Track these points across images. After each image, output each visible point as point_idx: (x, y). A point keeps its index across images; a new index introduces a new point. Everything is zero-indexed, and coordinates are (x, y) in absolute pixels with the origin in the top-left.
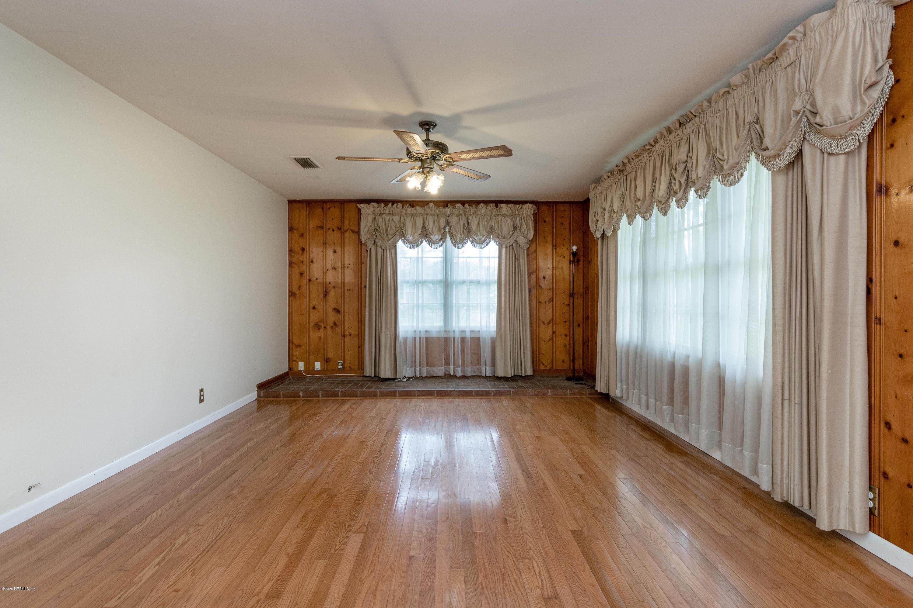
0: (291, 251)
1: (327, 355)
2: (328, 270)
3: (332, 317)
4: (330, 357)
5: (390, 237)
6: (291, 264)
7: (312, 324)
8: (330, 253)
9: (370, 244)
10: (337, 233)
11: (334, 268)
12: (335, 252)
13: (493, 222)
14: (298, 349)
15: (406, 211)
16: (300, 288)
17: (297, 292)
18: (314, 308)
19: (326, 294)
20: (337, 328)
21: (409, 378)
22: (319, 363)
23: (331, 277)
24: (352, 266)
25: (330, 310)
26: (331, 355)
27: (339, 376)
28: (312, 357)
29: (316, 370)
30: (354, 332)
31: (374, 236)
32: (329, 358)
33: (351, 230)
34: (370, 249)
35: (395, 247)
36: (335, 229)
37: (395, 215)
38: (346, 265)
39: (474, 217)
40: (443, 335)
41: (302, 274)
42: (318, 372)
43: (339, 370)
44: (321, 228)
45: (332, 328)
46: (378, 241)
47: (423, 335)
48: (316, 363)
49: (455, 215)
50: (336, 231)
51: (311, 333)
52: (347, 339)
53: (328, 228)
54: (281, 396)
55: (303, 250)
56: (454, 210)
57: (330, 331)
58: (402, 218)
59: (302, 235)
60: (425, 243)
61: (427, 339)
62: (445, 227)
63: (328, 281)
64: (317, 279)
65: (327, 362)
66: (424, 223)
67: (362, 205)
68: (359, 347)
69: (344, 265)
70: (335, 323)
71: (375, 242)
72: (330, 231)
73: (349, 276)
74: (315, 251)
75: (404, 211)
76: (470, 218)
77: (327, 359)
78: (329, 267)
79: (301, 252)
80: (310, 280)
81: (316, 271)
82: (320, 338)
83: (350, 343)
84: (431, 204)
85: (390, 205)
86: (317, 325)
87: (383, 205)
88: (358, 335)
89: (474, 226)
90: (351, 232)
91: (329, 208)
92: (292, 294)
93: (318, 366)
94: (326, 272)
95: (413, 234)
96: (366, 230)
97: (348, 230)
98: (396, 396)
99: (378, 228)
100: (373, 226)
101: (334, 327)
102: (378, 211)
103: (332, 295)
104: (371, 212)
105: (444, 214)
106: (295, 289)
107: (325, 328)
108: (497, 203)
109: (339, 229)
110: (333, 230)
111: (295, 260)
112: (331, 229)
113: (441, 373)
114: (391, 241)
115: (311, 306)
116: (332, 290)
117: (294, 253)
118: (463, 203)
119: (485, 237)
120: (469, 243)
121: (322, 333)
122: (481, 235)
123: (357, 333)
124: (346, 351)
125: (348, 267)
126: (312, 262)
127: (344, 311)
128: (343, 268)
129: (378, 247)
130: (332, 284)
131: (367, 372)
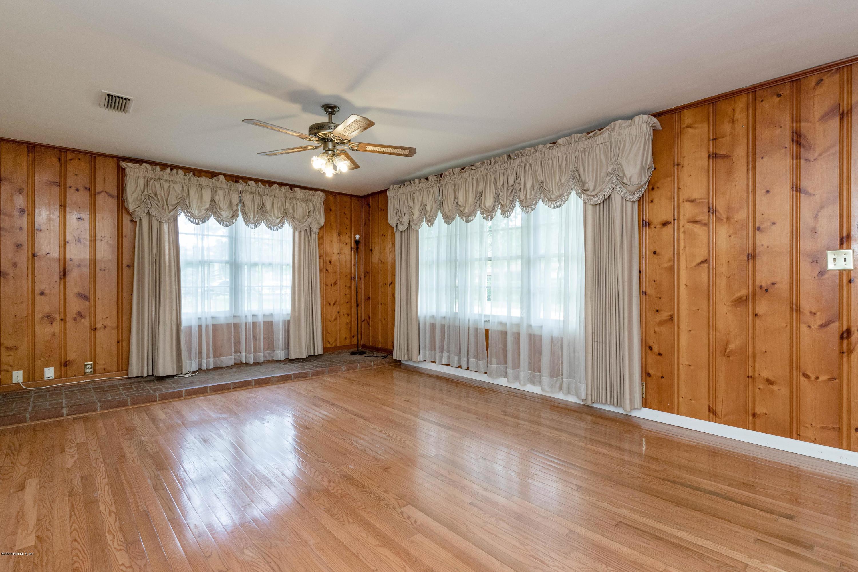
1: (66, 356)
2: (67, 242)
3: (75, 305)
4: (72, 359)
5: (171, 208)
8: (72, 220)
9: (140, 213)
10: (84, 194)
11: (79, 241)
12: (79, 219)
13: (287, 205)
14: (12, 353)
15: (190, 179)
16: (15, 265)
18: (42, 294)
19: (64, 274)
20: (83, 320)
21: (193, 372)
22: (52, 368)
23: (72, 252)
24: (108, 238)
25: (71, 296)
26: (71, 356)
27: (89, 383)
28: (38, 362)
29: (46, 379)
30: (112, 322)
32: (69, 361)
33: (110, 193)
35: (176, 221)
36: (80, 188)
37: (175, 183)
38: (98, 237)
39: (268, 198)
40: (232, 321)
41: (18, 245)
42: (50, 381)
43: (87, 375)
44: (56, 184)
45: (75, 319)
46: (153, 211)
47: (210, 322)
48: (46, 370)
49: (249, 193)
50: (81, 192)
51: (37, 327)
52: (102, 333)
54: (28, 419)
55: (22, 210)
56: (247, 187)
57: (70, 324)
58: (185, 188)
59: (20, 190)
60: (212, 220)
61: (214, 326)
62: (237, 205)
63: (68, 257)
64: (47, 254)
65: (66, 366)
66: (212, 197)
67: (130, 165)
68: (118, 342)
69: (95, 235)
70: (79, 314)
71: (149, 212)
72: (73, 190)
73: (104, 253)
74: (45, 216)
75: (187, 179)
76: (264, 197)
77: (65, 362)
78: (70, 238)
79: (17, 214)
80: (35, 255)
81: (46, 243)
82: (54, 335)
83: (105, 338)
84: (222, 177)
85: (168, 170)
86: (48, 316)
87: (158, 168)
88: (118, 327)
89: (268, 206)
90: (106, 196)
91: (71, 160)
93: (50, 373)
94: (65, 246)
95: (199, 209)
96: (135, 195)
97: (102, 192)
98: (207, 392)
99: (153, 196)
100: (146, 193)
101: (78, 318)
102: (151, 174)
103: (74, 276)
104: (141, 175)
105: (235, 190)
107: (62, 320)
108: (292, 187)
109: (87, 189)
110: (77, 190)
111: (6, 224)
112: (73, 189)
113: (232, 363)
114: (172, 213)
115: (37, 291)
116: (75, 269)
118: (256, 181)
119: (280, 219)
120: (263, 223)
121: (56, 327)
122: (275, 217)
123: (115, 325)
124: (98, 348)
125: (101, 240)
126: (39, 229)
127: (95, 297)
128: (93, 240)
129: (153, 219)
130: (76, 262)
131: (134, 371)
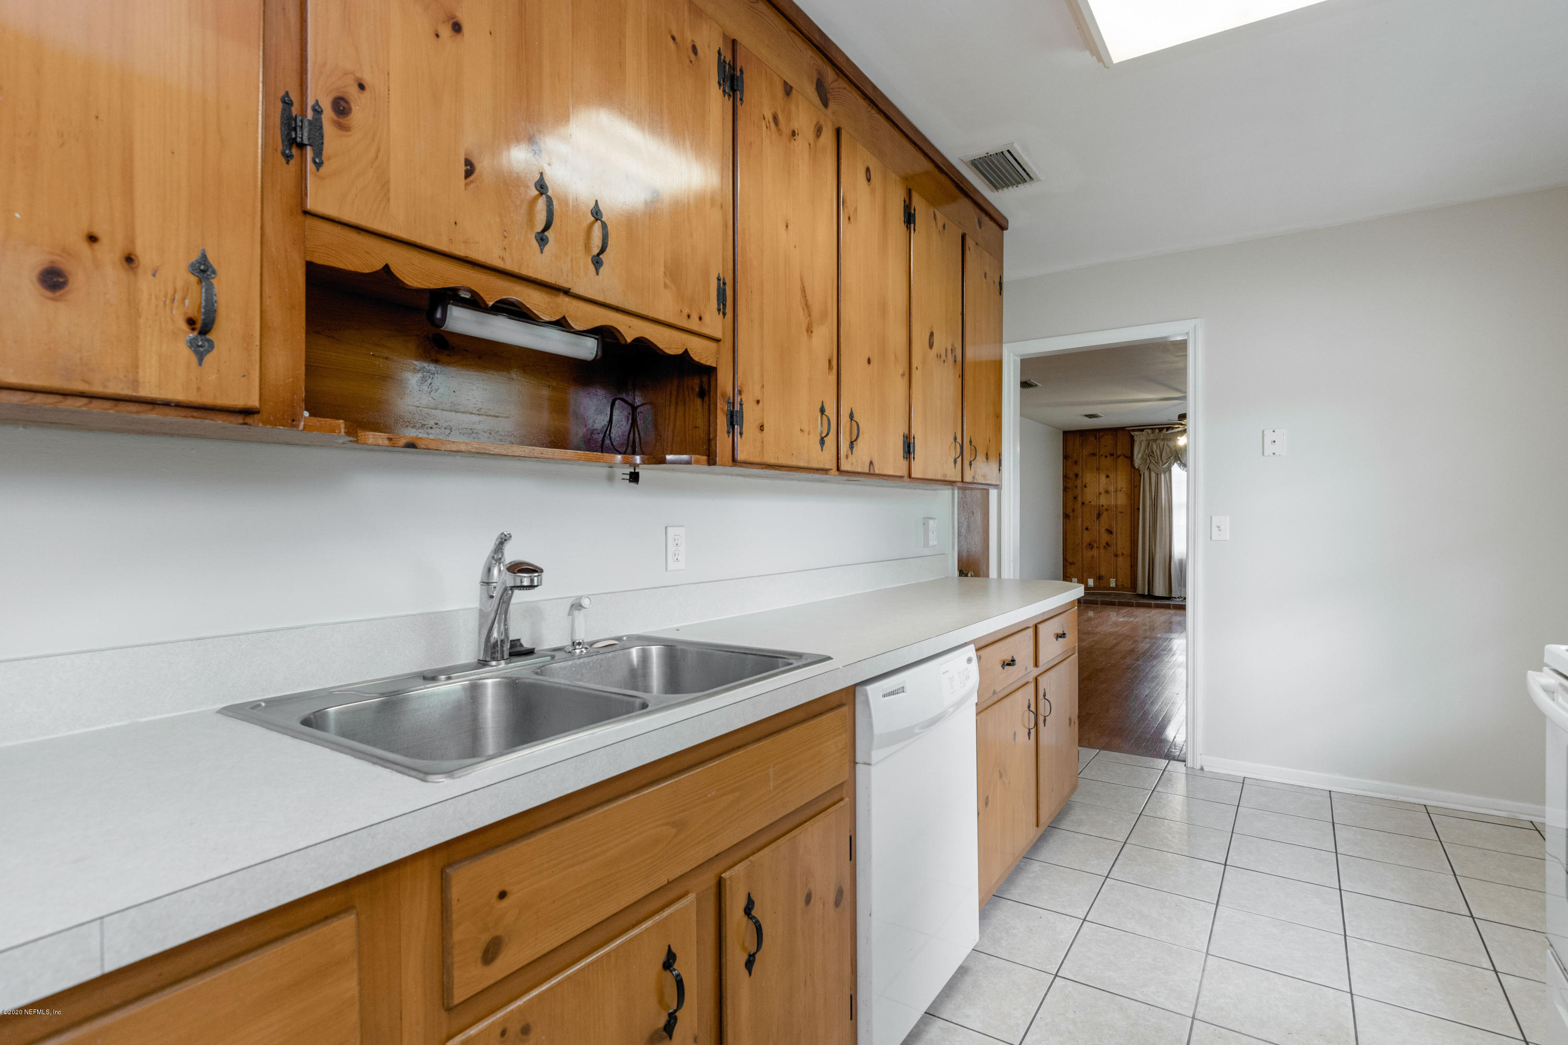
0: (1065, 477)
1: (1099, 572)
2: (1100, 494)
3: (1105, 537)
4: (1103, 575)
5: (1165, 461)
6: (1065, 489)
7: (1085, 544)
8: (1103, 478)
9: (1143, 468)
10: (1109, 459)
11: (1107, 492)
12: (1108, 477)
14: (1072, 566)
16: (1073, 510)
17: (1071, 514)
18: (1087, 529)
19: (1099, 515)
20: (1109, 548)
22: (1092, 580)
23: (1103, 501)
24: (1124, 489)
25: (1103, 530)
26: (1103, 573)
27: (1113, 593)
28: (1085, 574)
29: (1089, 586)
30: (1127, 554)
31: (1148, 461)
32: (1101, 576)
33: (1124, 455)
34: (1144, 473)
35: (1170, 471)
36: (1108, 455)
38: (1119, 489)
41: (1075, 498)
42: (1090, 588)
43: (1113, 589)
44: (1094, 455)
45: (1105, 547)
46: (1152, 466)
48: (1089, 580)
50: (1108, 458)
51: (1084, 552)
52: (1120, 559)
53: (1101, 454)
55: (1077, 475)
57: (1102, 551)
59: (1076, 463)
63: (1101, 504)
64: (1090, 502)
65: (1099, 579)
67: (1136, 433)
68: (1132, 567)
69: (1116, 488)
70: (1107, 544)
71: (1149, 467)
72: (1103, 457)
73: (1122, 500)
74: (1088, 477)
77: (1099, 577)
78: (1102, 490)
79: (1074, 478)
80: (1083, 503)
81: (1090, 495)
82: (1093, 557)
83: (1123, 564)
85: (1165, 431)
86: (1090, 544)
87: (1157, 431)
88: (1131, 557)
90: (1124, 457)
91: (1102, 436)
92: (1066, 516)
93: (1091, 582)
94: (1099, 496)
96: (1140, 456)
97: (1121, 457)
99: (1151, 454)
100: (1147, 452)
101: (1107, 547)
102: (1152, 438)
103: (1104, 517)
104: (1144, 439)
106: (1069, 512)
107: (1097, 547)
109: (1112, 455)
110: (1106, 457)
111: (1069, 485)
114: (1167, 466)
115: (1084, 528)
116: (1105, 512)
117: (1069, 479)
121: (1095, 552)
123: (1130, 555)
124: (1119, 569)
125: (1121, 491)
126: (1085, 486)
127: (1116, 530)
128: (1116, 491)
129: (1152, 471)
130: (1105, 507)
131: (1140, 591)
